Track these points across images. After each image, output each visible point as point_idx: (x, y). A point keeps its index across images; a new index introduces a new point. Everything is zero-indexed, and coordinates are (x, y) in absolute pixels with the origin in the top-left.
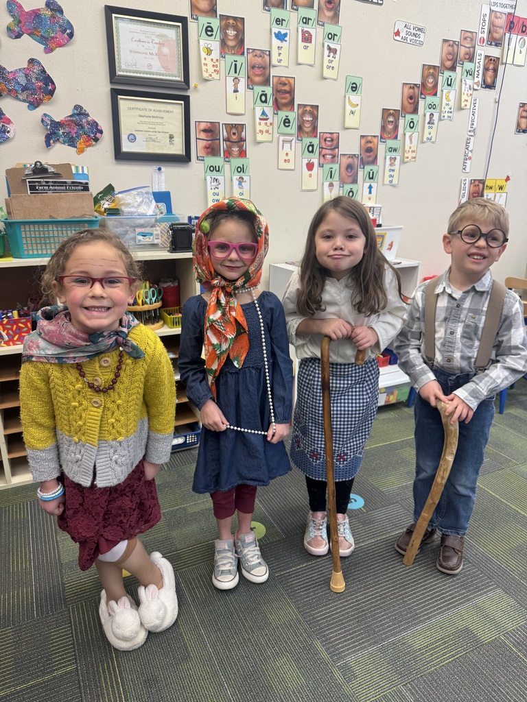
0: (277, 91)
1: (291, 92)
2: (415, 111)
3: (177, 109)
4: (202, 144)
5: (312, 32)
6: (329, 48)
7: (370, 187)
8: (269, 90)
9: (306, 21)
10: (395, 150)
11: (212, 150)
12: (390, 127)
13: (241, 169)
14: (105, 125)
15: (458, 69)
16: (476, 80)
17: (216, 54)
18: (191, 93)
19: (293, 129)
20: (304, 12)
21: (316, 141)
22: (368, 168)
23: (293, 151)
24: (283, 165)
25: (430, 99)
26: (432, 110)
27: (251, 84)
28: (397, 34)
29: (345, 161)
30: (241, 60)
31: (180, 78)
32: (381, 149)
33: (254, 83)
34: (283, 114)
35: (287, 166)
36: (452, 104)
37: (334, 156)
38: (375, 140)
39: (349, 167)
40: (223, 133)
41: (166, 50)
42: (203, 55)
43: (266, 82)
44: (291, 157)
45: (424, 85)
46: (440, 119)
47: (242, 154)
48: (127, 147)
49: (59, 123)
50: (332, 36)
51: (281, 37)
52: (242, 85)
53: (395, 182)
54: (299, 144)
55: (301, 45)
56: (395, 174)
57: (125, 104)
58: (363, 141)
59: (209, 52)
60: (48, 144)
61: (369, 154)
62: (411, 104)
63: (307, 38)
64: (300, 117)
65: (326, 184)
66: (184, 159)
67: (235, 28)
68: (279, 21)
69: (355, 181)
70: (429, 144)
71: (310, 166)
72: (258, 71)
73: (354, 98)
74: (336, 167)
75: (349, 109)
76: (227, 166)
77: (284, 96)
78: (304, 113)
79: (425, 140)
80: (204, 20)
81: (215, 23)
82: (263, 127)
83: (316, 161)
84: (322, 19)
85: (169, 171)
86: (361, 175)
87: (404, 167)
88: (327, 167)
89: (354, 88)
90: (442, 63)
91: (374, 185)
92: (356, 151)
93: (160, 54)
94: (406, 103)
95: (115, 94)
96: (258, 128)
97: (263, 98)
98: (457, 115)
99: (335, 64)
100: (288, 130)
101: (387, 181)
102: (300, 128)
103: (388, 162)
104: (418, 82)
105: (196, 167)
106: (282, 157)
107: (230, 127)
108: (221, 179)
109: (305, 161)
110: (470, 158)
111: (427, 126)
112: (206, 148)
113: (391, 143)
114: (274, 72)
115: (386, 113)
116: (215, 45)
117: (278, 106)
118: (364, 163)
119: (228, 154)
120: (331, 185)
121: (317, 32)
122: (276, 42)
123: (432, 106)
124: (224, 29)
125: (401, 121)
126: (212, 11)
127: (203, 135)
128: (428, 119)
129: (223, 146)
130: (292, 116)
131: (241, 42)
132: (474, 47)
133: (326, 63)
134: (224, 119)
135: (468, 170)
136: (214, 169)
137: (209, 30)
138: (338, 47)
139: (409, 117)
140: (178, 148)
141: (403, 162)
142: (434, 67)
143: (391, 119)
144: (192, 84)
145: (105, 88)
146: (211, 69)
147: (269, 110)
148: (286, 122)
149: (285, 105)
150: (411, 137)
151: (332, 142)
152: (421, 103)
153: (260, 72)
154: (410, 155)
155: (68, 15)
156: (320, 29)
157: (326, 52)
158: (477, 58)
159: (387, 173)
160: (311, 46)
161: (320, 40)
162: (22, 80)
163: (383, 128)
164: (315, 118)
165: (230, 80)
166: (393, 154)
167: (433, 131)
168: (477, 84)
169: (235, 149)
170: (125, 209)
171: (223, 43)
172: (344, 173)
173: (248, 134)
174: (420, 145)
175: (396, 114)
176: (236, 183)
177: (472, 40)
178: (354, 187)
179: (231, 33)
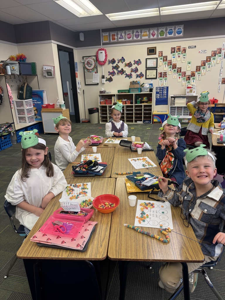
0: (173, 66)
1: (176, 66)
2: (205, 65)
3: (155, 71)
4: (159, 76)
5: (180, 55)
6: (184, 57)
7: (193, 81)
8: (171, 66)
9: (179, 54)
10: (200, 73)
11: (161, 76)
12: (198, 69)
13: (166, 79)
14: (145, 75)
15: (217, 56)
16: (222, 57)
17: (162, 62)
18: (158, 69)
19: (176, 72)
20: (178, 53)
21: (181, 73)
22: (193, 77)
23: (176, 75)
24: (174, 78)
25: (209, 63)
26: (209, 65)
27: (168, 65)
28: (200, 52)
29: (187, 76)
30: (166, 62)
31: (156, 66)
32: (196, 74)
33: (169, 65)
34: (174, 69)
35: (175, 78)
36: (215, 63)
37: (185, 76)
38: (195, 72)
39: (188, 77)
40: (163, 74)
41: (154, 63)
42: (160, 62)
43: (171, 65)
44: (176, 76)
45: (207, 60)
46: (211, 66)
47: (166, 77)
48: (147, 77)
49: (139, 75)
50: (184, 55)
51: (174, 57)
52: (167, 65)
53: (200, 79)
54: (177, 74)
55: (178, 58)
56: (200, 78)
57: (147, 71)
58: (192, 72)
59: (161, 62)
60: (137, 78)
61: (193, 75)
62: (204, 64)
63: (179, 57)
64: (178, 70)
65: (183, 81)
66: (156, 78)
67: (166, 57)
68: (173, 55)
69: (190, 80)
70: (209, 71)
71: (180, 78)
72: (169, 63)
73: (189, 65)
74: (185, 78)
75: (188, 67)
76: (163, 79)
77: (174, 66)
78: (178, 69)
79: (208, 71)
80: (160, 57)
81: (162, 57)
82: (170, 72)
83: (181, 77)
84: (182, 53)
85: (153, 80)
86: (191, 78)
87: (202, 77)
88: (183, 78)
89: (189, 63)
90: (212, 55)
91: (194, 80)
92: (190, 74)
93: (153, 63)
94: (202, 64)
95: (146, 70)
96: (169, 72)
97: (170, 67)
98: (217, 65)
99: (185, 60)
100: (175, 72)
101: (198, 79)
102: (177, 71)
103: (198, 76)
104: (205, 60)
105: (158, 79)
106: (174, 76)
107: (164, 73)
108: (162, 81)
109: (179, 77)
110: (222, 73)
111: (208, 68)
112: (160, 76)
113: (198, 72)
114: (172, 63)
115: (197, 67)
116: (162, 61)
117: (173, 68)
118: (192, 76)
119: (164, 77)
120: (184, 81)
121: (181, 55)
122: (173, 58)
123: (210, 64)
124: (164, 58)
125: (201, 68)
126: (162, 56)
127: (159, 74)
128: (208, 66)
129: (163, 76)
130: (176, 70)
131: (167, 59)
132: (221, 51)
133: (183, 60)
134: (163, 71)
135: (221, 76)
136: (161, 79)
137: (161, 59)
138: (186, 57)
139: (203, 67)
140: (155, 77)
141: (201, 76)
142: (210, 57)
143: (198, 68)
144: (158, 66)
145: (145, 69)
146: (161, 64)
147: (171, 69)
148: (175, 71)
149: (175, 68)
150: (204, 71)
151: (185, 73)
152: (206, 64)
153: (170, 63)
154: (204, 74)
155: (141, 61)
156: (182, 55)
157: (183, 58)
158: (222, 53)
159: (198, 78)
160: (180, 58)
161: (182, 56)
162: (134, 70)
163: (197, 70)
164: (181, 69)
165: (164, 66)
166: (199, 74)
167: (210, 69)
168: (223, 58)
169: (165, 76)
170: (144, 86)
171: (163, 60)
172: (187, 79)
173: (167, 73)
174: (206, 72)
175: (200, 67)
176: (165, 81)
177: (220, 49)
178: (189, 81)
179: (165, 58)
